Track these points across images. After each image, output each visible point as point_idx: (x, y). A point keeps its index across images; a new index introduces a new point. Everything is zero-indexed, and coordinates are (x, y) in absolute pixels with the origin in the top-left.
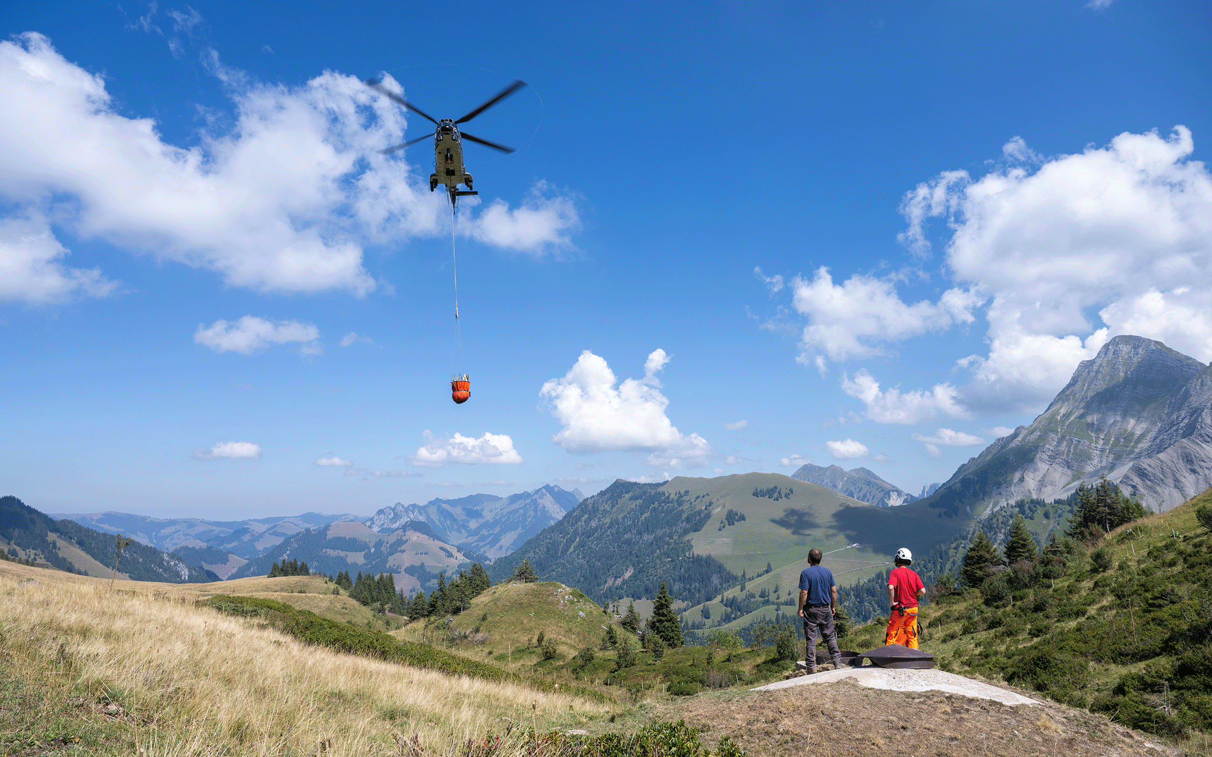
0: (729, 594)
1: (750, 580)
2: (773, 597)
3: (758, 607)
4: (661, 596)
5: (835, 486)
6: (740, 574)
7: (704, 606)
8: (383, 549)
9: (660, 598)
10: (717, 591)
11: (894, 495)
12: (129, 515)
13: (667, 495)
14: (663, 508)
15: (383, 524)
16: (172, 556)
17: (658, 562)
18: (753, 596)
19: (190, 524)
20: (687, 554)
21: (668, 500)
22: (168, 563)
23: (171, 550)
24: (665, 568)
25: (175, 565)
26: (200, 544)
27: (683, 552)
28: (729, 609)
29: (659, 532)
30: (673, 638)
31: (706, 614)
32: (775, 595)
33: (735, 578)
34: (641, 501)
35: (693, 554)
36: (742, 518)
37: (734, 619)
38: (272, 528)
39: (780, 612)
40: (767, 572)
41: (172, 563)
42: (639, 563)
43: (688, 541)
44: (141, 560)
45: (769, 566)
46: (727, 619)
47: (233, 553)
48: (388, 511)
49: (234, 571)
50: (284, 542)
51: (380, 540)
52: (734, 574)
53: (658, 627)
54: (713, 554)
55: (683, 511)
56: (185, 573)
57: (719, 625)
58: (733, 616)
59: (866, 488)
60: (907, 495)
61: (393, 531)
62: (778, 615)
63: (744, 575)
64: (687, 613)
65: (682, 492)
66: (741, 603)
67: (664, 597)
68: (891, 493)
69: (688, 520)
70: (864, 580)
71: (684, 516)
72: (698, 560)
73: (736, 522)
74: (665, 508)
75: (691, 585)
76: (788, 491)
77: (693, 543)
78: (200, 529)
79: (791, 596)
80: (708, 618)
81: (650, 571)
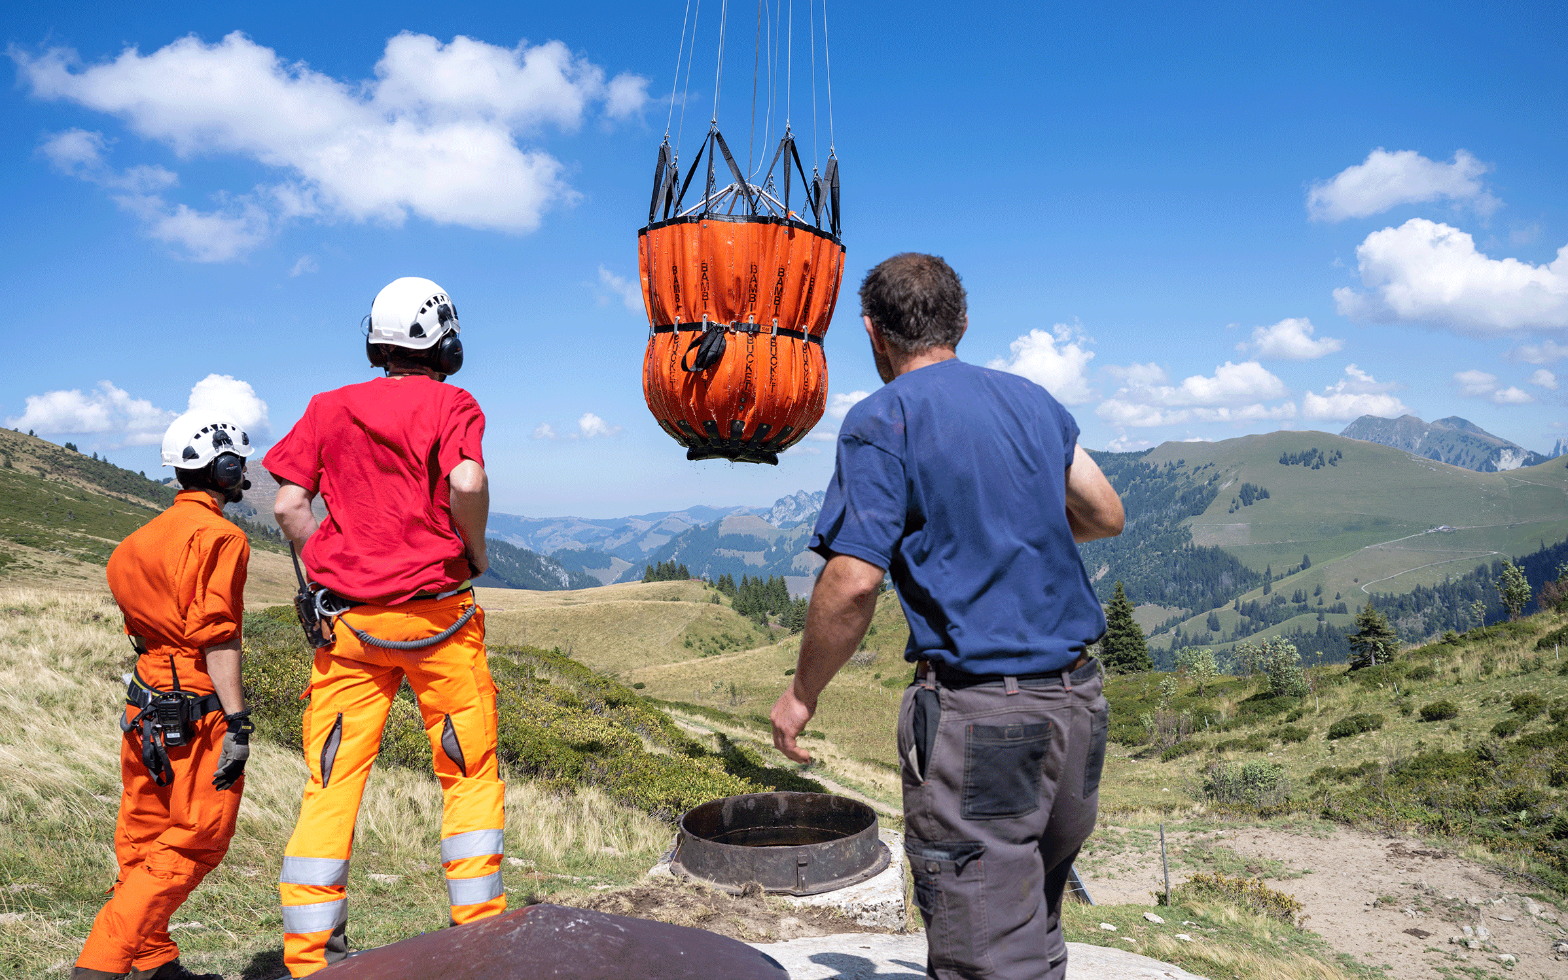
0: (1247, 598)
1: (1277, 579)
2: (1312, 602)
3: (1290, 616)
4: (1117, 601)
5: (1409, 445)
6: (1263, 572)
7: (1210, 614)
8: (786, 547)
9: (1115, 604)
10: (1228, 595)
11: (1507, 455)
12: (502, 515)
13: (1152, 467)
14: (1148, 485)
15: (784, 517)
16: (550, 560)
17: (1143, 557)
18: (1283, 601)
19: (567, 523)
20: (1184, 546)
21: (1154, 474)
22: (546, 568)
23: (549, 554)
24: (1153, 565)
25: (554, 570)
26: (580, 546)
27: (1179, 542)
28: (1247, 619)
29: (1144, 517)
30: (1135, 658)
31: (1214, 625)
32: (1317, 599)
33: (1256, 577)
34: (1116, 477)
35: (1192, 545)
36: (1265, 495)
37: (1255, 631)
38: (656, 526)
39: (1324, 623)
40: (1304, 567)
41: (551, 568)
42: (1116, 558)
43: (1185, 528)
44: (517, 565)
45: (1306, 559)
46: (1244, 631)
47: (616, 556)
48: (789, 500)
49: (619, 576)
50: (671, 541)
51: (782, 537)
52: (1254, 571)
53: (1113, 644)
54: (1221, 545)
55: (1176, 489)
56: (565, 578)
57: (1233, 640)
58: (1253, 627)
59: (1459, 446)
60: (1530, 453)
61: (797, 525)
62: (1320, 626)
63: (1268, 572)
64: (1186, 623)
65: (1175, 463)
66: (1264, 609)
67: (1120, 603)
68: (1503, 451)
69: (1184, 499)
70: (1456, 577)
71: (1178, 495)
72: (1200, 554)
73: (1254, 501)
74: (1151, 484)
75: (1190, 586)
76: (1334, 455)
77: (1192, 530)
78: (579, 528)
79: (1341, 601)
80: (1217, 630)
81: (1132, 569)
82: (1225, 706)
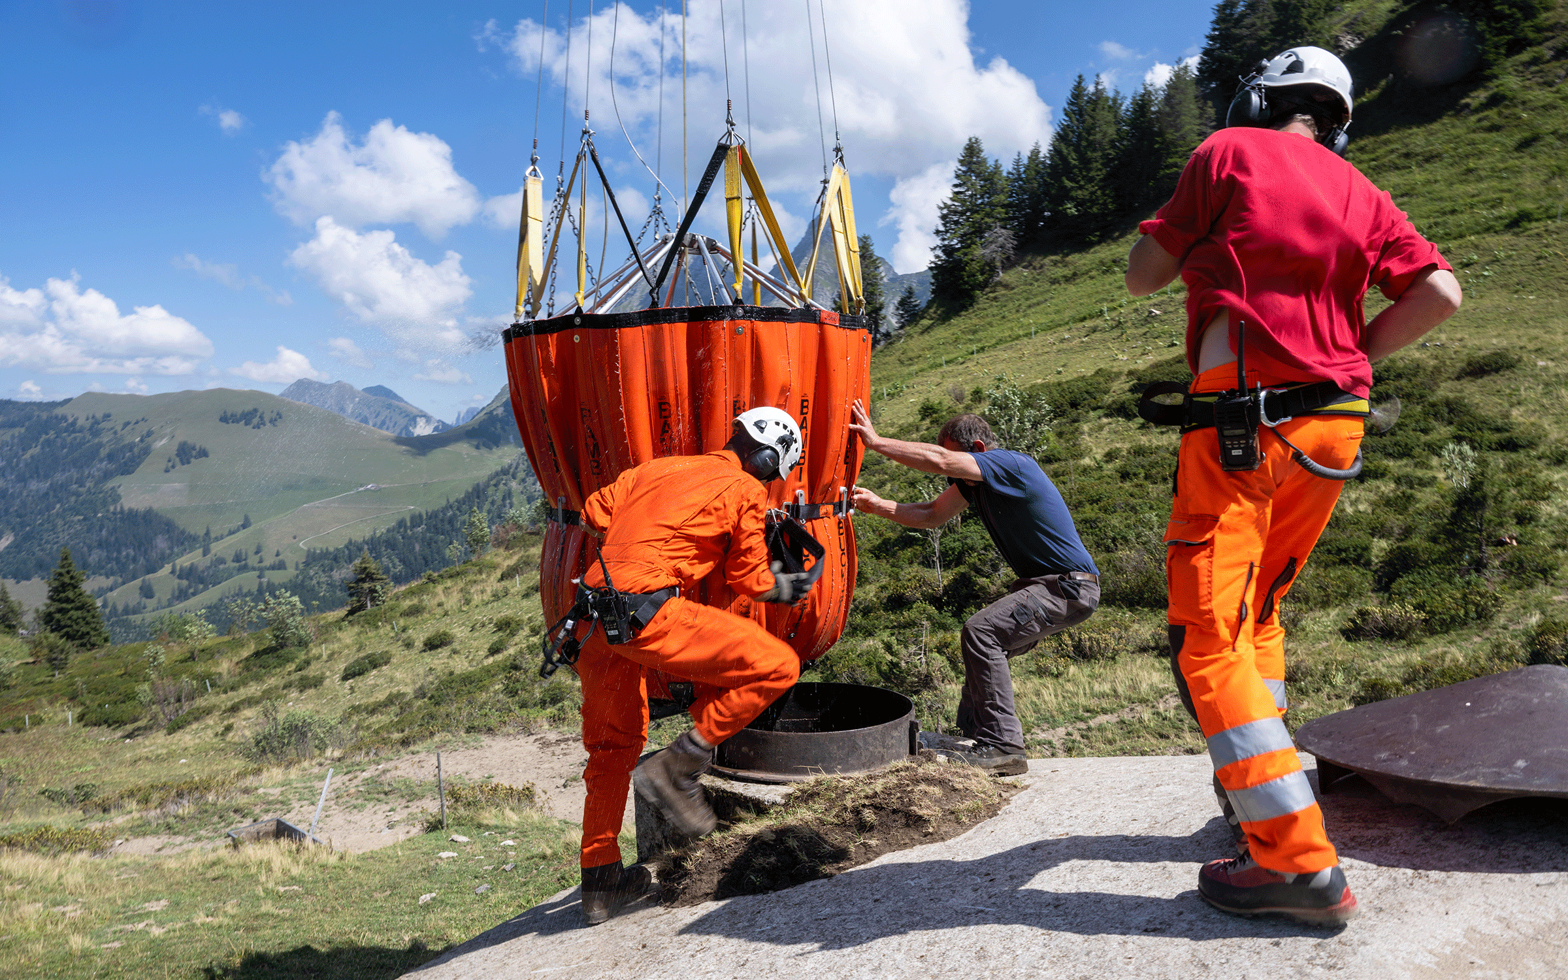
0: (184, 561)
1: (217, 539)
2: (253, 561)
3: (230, 576)
4: (63, 571)
5: (342, 409)
6: (202, 533)
7: (143, 581)
9: (61, 574)
10: (163, 559)
11: (421, 422)
13: (71, 420)
14: (64, 440)
17: (60, 522)
18: (222, 561)
20: (112, 508)
21: (72, 427)
24: (72, 531)
27: (105, 503)
28: (185, 583)
29: (60, 477)
30: (88, 633)
31: (147, 591)
32: (257, 558)
33: (193, 539)
34: (23, 430)
35: (122, 508)
36: (203, 453)
37: (194, 594)
39: (265, 580)
40: (244, 526)
42: (23, 525)
43: (113, 488)
45: (247, 519)
46: (182, 595)
52: (192, 533)
53: (58, 621)
54: (155, 507)
55: (100, 445)
57: (170, 605)
58: (191, 591)
59: (385, 413)
60: (439, 421)
62: (261, 584)
63: (207, 534)
64: (115, 593)
65: (99, 415)
66: (203, 572)
67: (68, 572)
68: (418, 419)
69: (110, 457)
70: (382, 530)
71: (104, 452)
72: (131, 517)
73: (193, 460)
74: (69, 440)
75: (119, 552)
76: (274, 415)
77: (120, 491)
79: (280, 557)
80: (151, 597)
81: (45, 536)
82: (224, 666)
